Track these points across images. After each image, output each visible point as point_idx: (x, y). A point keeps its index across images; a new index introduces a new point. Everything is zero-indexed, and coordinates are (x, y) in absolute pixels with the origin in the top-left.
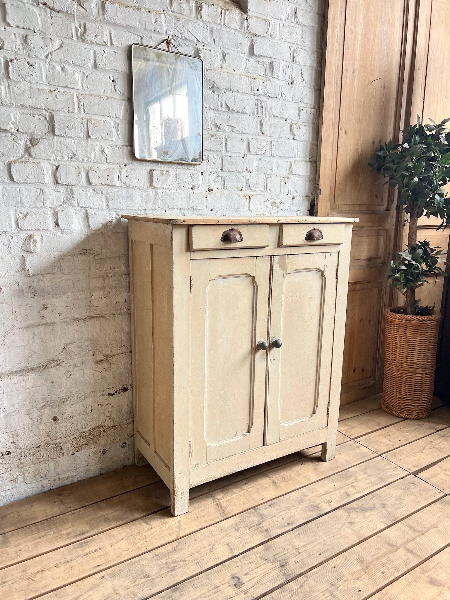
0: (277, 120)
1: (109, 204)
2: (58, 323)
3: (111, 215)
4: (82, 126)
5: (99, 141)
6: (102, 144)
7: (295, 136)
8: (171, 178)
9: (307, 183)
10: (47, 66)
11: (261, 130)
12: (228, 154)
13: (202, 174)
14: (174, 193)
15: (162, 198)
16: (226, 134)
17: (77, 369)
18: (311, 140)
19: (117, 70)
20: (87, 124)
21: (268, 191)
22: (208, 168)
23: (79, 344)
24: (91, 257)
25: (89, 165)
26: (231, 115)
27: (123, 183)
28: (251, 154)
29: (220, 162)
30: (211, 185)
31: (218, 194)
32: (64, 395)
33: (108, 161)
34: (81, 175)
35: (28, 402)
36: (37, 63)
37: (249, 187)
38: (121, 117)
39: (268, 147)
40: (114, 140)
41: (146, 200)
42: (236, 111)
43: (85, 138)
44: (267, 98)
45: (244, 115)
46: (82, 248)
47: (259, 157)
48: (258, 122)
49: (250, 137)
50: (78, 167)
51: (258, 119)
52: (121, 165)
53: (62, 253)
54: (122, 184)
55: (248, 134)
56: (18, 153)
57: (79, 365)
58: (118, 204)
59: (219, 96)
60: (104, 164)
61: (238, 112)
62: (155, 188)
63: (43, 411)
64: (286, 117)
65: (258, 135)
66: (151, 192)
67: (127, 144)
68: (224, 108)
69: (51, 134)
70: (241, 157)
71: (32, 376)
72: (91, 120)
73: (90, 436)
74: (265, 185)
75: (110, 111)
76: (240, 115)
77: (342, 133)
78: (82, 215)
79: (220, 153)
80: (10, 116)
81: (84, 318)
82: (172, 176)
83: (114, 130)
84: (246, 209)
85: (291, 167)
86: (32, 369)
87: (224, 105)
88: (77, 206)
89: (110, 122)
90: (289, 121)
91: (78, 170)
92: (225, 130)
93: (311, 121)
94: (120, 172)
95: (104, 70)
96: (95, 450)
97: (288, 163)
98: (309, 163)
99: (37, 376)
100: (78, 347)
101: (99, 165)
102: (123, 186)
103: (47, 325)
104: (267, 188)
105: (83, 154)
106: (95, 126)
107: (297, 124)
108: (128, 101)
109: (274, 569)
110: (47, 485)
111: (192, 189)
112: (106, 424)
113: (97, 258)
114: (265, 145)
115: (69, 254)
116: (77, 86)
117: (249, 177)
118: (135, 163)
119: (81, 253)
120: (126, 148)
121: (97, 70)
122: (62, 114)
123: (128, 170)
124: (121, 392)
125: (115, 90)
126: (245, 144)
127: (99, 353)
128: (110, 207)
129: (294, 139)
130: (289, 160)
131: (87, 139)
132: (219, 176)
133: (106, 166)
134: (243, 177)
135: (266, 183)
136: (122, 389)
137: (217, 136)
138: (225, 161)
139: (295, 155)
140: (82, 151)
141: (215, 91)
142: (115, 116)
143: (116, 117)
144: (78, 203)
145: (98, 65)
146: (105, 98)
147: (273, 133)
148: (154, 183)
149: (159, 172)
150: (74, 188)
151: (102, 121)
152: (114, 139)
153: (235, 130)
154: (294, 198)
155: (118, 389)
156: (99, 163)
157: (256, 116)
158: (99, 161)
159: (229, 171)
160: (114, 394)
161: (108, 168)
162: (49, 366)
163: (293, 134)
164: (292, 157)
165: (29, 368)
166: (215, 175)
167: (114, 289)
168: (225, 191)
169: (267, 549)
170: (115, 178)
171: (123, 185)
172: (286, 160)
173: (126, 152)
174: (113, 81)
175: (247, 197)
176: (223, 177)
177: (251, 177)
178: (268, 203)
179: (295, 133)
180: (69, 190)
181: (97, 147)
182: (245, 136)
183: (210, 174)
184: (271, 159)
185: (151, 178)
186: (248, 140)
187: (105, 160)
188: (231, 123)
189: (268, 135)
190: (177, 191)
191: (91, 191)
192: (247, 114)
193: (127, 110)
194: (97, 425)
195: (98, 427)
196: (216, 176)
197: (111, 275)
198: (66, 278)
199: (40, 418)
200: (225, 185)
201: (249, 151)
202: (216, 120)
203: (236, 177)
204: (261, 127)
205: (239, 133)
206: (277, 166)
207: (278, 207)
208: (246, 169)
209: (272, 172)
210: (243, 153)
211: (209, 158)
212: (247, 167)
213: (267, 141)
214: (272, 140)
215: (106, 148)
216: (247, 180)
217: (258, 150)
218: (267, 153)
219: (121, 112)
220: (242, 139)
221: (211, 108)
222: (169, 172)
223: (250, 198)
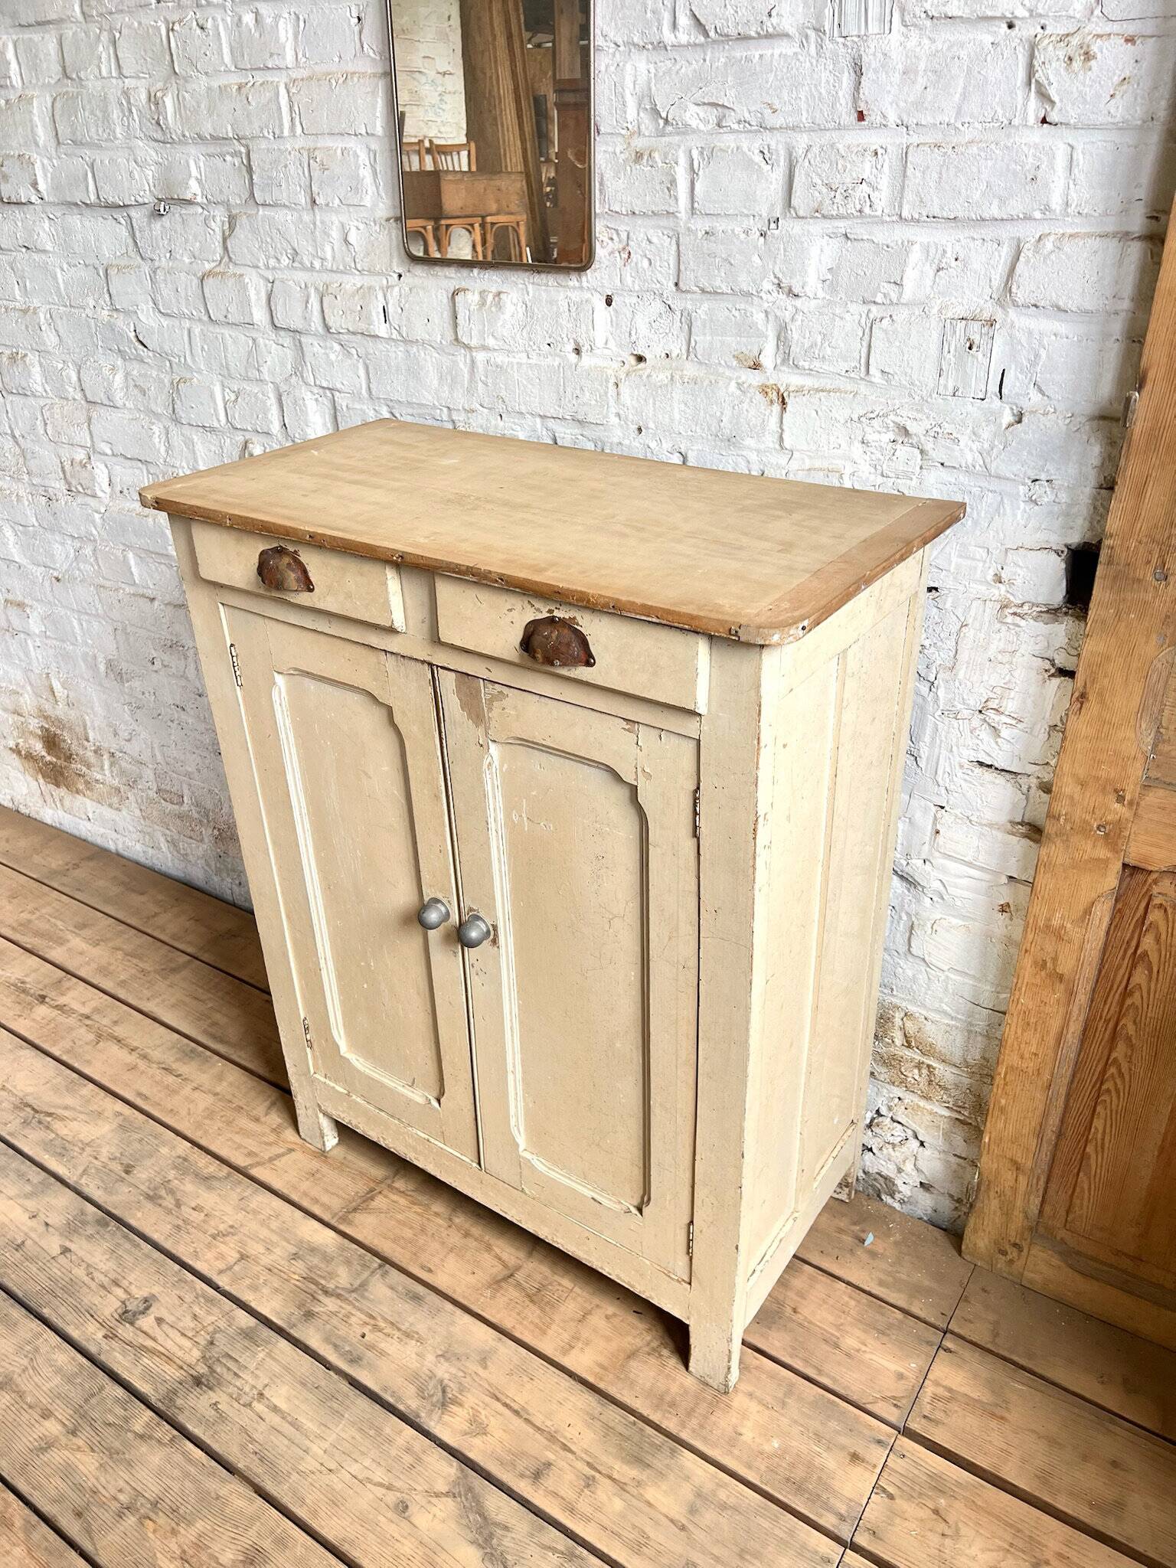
0: (947, 35)
1: (370, 385)
4: (301, 171)
5: (337, 212)
6: (344, 218)
7: (1054, 102)
8: (507, 316)
10: (229, 19)
11: (855, 99)
12: (700, 225)
13: (609, 302)
14: (520, 364)
15: (487, 377)
16: (694, 143)
20: (309, 165)
21: (873, 378)
22: (629, 280)
25: (326, 277)
26: (719, 57)
27: (395, 329)
28: (798, 217)
29: (672, 261)
30: (642, 343)
31: (662, 377)
33: (358, 266)
34: (309, 306)
36: (210, 20)
37: (787, 357)
38: (377, 131)
39: (884, 183)
40: (369, 205)
41: (448, 380)
42: (734, 32)
43: (309, 207)
45: (776, 42)
47: (842, 226)
48: (845, 63)
49: (801, 141)
50: (306, 285)
51: (842, 50)
52: (388, 278)
54: (394, 331)
55: (793, 129)
56: (214, 253)
58: (389, 387)
60: (353, 274)
61: (742, 38)
62: (467, 347)
65: (839, 127)
66: (461, 359)
68: (686, 33)
69: (251, 202)
70: (756, 234)
72: (317, 153)
74: (864, 350)
75: (351, 119)
76: (757, 50)
78: (329, 405)
79: (671, 222)
80: (187, 162)
82: (509, 309)
83: (366, 173)
84: (770, 441)
85: (1012, 270)
87: (684, 20)
88: (312, 383)
89: (355, 153)
91: (306, 292)
92: (686, 125)
94: (385, 298)
97: (1001, 250)
101: (345, 278)
102: (394, 337)
104: (868, 364)
106: (324, 168)
107: (1075, 41)
109: (185, 1367)
111: (575, 352)
114: (866, 170)
116: (284, 58)
117: (788, 316)
118: (419, 271)
120: (395, 225)
122: (263, 145)
123: (403, 290)
125: (362, 49)
126: (777, 178)
128: (373, 392)
129: (1044, 121)
130: (1007, 232)
131: (313, 209)
132: (673, 309)
134: (766, 313)
135: (865, 344)
137: (656, 155)
138: (688, 255)
139: (1047, 209)
140: (307, 241)
142: (363, 132)
143: (367, 133)
144: (313, 376)
146: (341, 81)
147: (918, 105)
148: (460, 331)
149: (477, 297)
150: (302, 339)
151: (339, 152)
152: (368, 201)
153: (730, 121)
154: (1014, 419)
156: (342, 272)
157: (832, 39)
158: (341, 267)
159: (703, 291)
161: (360, 288)
163: (1044, 96)
164: (1028, 218)
166: (658, 306)
168: (690, 370)
169: (247, 1334)
170: (374, 314)
171: (395, 334)
172: (988, 232)
173: (397, 239)
174: (358, 21)
175: (774, 396)
176: (685, 314)
177: (799, 317)
178: (868, 430)
179: (1053, 93)
180: (298, 342)
181: (334, 227)
182: (778, 142)
183: (634, 300)
184: (901, 233)
185: (453, 315)
186: (790, 155)
187: (353, 265)
188: (713, 94)
189: (892, 118)
190: (528, 356)
191: (335, 346)
192: (787, 35)
196: (663, 308)
200: (693, 343)
201: (790, 206)
202: (653, 88)
203: (737, 314)
204: (858, 84)
205: (751, 131)
206: (935, 267)
207: (922, 452)
208: (776, 281)
209: (901, 294)
210: (765, 215)
211: (630, 243)
212: (780, 276)
213: (880, 151)
214: (915, 139)
215: (353, 229)
216: (781, 326)
217: (828, 202)
218: (879, 206)
219: (378, 114)
220: (766, 152)
221: (634, 45)
222: (502, 296)
223: (784, 402)
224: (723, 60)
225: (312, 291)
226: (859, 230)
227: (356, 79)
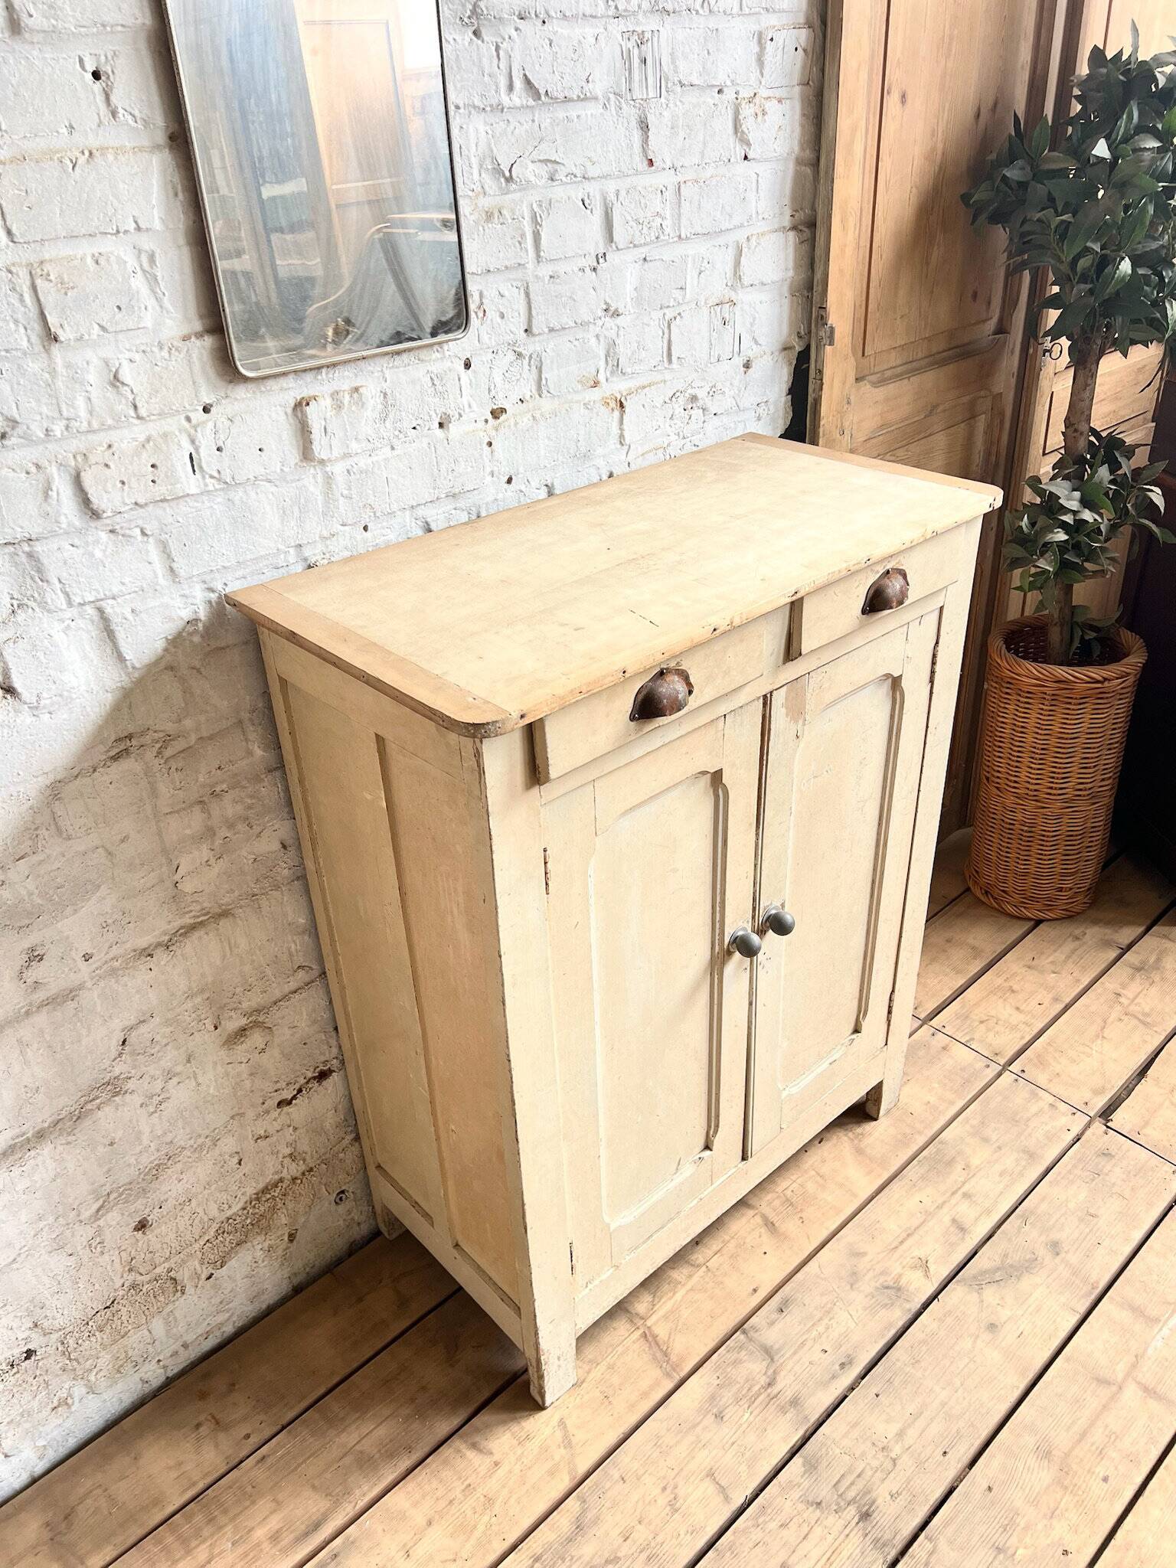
0: (692, 99)
1: (175, 566)
2: (89, 984)
3: (190, 601)
4: (14, 299)
5: (95, 346)
6: (109, 354)
7: (749, 144)
8: (368, 412)
9: (786, 302)
11: (644, 151)
12: (545, 270)
13: (468, 365)
14: (385, 460)
15: (350, 489)
16: (534, 197)
17: (175, 1080)
18: (797, 149)
19: (104, 26)
20: (34, 288)
21: (675, 365)
22: (486, 338)
23: (169, 1015)
24: (150, 754)
25: (77, 444)
26: (545, 118)
27: (212, 477)
28: (618, 249)
29: (523, 310)
30: (501, 395)
31: (525, 421)
32: (153, 1158)
33: (143, 412)
34: (53, 494)
35: (51, 1219)
37: (616, 368)
38: (157, 225)
39: (668, 212)
40: (149, 325)
41: (296, 513)
42: (561, 96)
43: (38, 348)
44: (657, 17)
45: (588, 104)
46: (113, 738)
47: (642, 252)
48: (634, 124)
49: (611, 188)
50: (38, 467)
51: (633, 111)
52: (192, 415)
53: (51, 778)
54: (208, 480)
55: (605, 177)
57: (179, 1069)
58: (206, 557)
59: (497, 49)
60: (130, 426)
61: (567, 100)
62: (322, 462)
63: (101, 1222)
64: (721, 79)
65: (637, 173)
66: (311, 480)
67: (198, 326)
68: (520, 97)
70: (587, 270)
71: (46, 1152)
72: (47, 267)
73: (248, 1221)
74: (665, 345)
75: (111, 211)
76: (573, 111)
77: (892, 101)
78: (90, 627)
79: (519, 274)
81: (167, 938)
82: (371, 403)
83: (139, 283)
84: (613, 442)
85: (737, 263)
86: (41, 1135)
87: (518, 84)
88: (64, 606)
89: (118, 258)
90: (729, 95)
91: (41, 477)
92: (528, 182)
93: (796, 77)
94: (193, 442)
95: (53, 35)
96: (266, 1245)
97: (730, 250)
98: (791, 234)
99: (60, 1148)
100: (167, 1023)
101: (113, 436)
102: (211, 488)
103: (53, 1002)
104: (670, 355)
105: (45, 410)
106: (65, 287)
107: (757, 100)
108: (171, 148)
109: (847, 1531)
110: (154, 1374)
111: (441, 425)
112: (285, 1174)
113: (168, 753)
114: (658, 204)
115: (75, 772)
117: (612, 334)
118: (241, 392)
119: (112, 753)
120: (198, 343)
121: (25, 41)
123: (219, 424)
124: (315, 1085)
125: (114, 114)
126: (597, 218)
127: (232, 1013)
128: (182, 573)
129: (746, 158)
130: (732, 238)
131: (47, 351)
132: (520, 355)
133: (140, 431)
134: (597, 336)
135: (666, 342)
136: (314, 1078)
137: (504, 212)
138: (535, 299)
139: (750, 217)
140: (38, 401)
141: (484, 31)
142: (132, 226)
143: (138, 229)
144: (67, 594)
145: (24, 17)
146: (82, 160)
147: (682, 151)
148: (316, 447)
149: (328, 401)
150: (38, 548)
151: (89, 261)
152: (148, 321)
153: (562, 174)
154: (747, 366)
155: (302, 1081)
156: (110, 428)
157: (626, 101)
158: (110, 422)
159: (551, 330)
160: (294, 1097)
161: (148, 440)
162: (89, 1106)
163: (745, 141)
164: (742, 226)
165: (29, 1135)
166: (511, 356)
167: (241, 827)
168: (546, 404)
169: (811, 1467)
170: (179, 468)
171: (212, 484)
172: (721, 240)
173: (200, 359)
174: (96, 75)
175: (613, 404)
176: (534, 356)
177: (621, 333)
178: (676, 406)
179: (750, 138)
180: (24, 558)
181: (91, 368)
182: (593, 189)
183: (490, 356)
184: (681, 249)
185: (304, 431)
186: (605, 200)
187: (132, 413)
188: (546, 151)
189: (669, 164)
190: (393, 448)
191: (104, 536)
192: (596, 98)
193: (174, 187)
194: (261, 1186)
195: (265, 1190)
196: (513, 357)
197: (224, 786)
198: (82, 848)
199: (97, 1243)
200: (544, 382)
201: (611, 240)
202: (494, 149)
203: (576, 343)
204: (645, 140)
205: (575, 182)
206: (698, 270)
207: (704, 410)
208: (605, 307)
209: (684, 297)
210: (592, 252)
211: (484, 301)
212: (609, 301)
213: (664, 189)
214: (681, 178)
215: (125, 363)
216: (609, 344)
217: (637, 232)
218: (667, 230)
219: (154, 202)
220: (586, 199)
221: (475, 107)
222: (361, 390)
223: (622, 405)
224: (548, 120)
225: (53, 470)
226: (654, 253)
227: (111, 157)
